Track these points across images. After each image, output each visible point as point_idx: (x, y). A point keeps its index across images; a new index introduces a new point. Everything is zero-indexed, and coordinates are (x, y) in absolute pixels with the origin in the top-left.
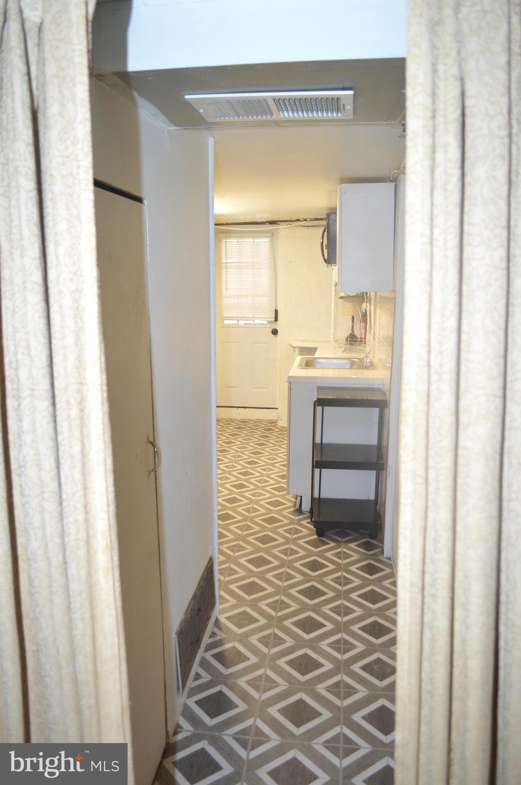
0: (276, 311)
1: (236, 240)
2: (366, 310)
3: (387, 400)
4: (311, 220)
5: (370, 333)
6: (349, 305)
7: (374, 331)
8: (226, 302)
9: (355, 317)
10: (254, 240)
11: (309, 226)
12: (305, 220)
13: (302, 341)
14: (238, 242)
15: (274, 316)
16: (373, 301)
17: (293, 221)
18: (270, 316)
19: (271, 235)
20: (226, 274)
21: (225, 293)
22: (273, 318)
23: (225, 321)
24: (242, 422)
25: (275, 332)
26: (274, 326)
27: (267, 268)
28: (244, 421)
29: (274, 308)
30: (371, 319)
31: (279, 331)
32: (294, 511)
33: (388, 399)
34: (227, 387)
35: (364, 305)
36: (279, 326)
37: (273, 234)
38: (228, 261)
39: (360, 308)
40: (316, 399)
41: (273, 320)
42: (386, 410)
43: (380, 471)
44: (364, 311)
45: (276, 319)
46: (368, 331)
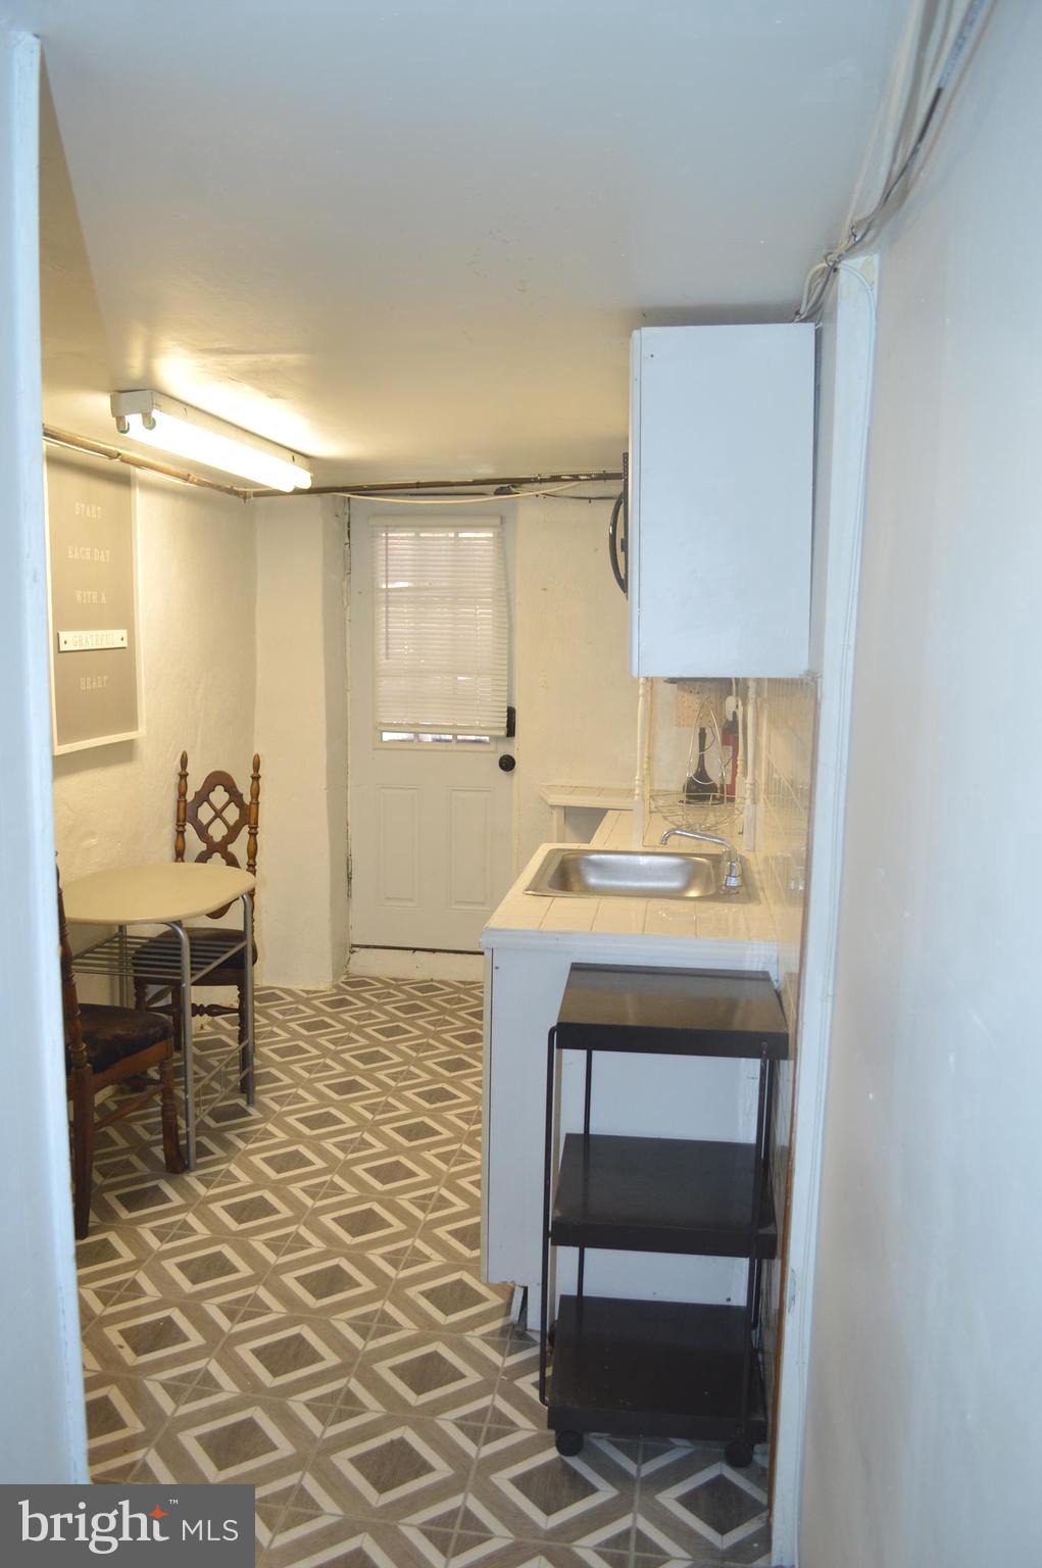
0: (511, 712)
1: (413, 534)
2: (735, 714)
3: (787, 1035)
4: (591, 478)
5: (745, 774)
6: (692, 701)
7: (754, 779)
8: (385, 686)
9: (708, 731)
10: (457, 534)
11: (590, 499)
12: (575, 478)
13: (574, 789)
14: (417, 537)
15: (505, 725)
16: (751, 694)
17: (543, 481)
18: (497, 725)
19: (497, 521)
20: (387, 617)
21: (382, 661)
22: (501, 728)
23: (384, 734)
24: (421, 990)
25: (507, 764)
26: (504, 750)
27: (488, 604)
28: (427, 987)
29: (505, 705)
30: (749, 738)
31: (516, 760)
32: (503, 1331)
33: (791, 1032)
34: (388, 899)
35: (731, 703)
36: (518, 749)
37: (502, 523)
38: (390, 586)
39: (720, 710)
40: (554, 1024)
41: (503, 733)
42: (785, 1067)
43: (765, 1261)
44: (730, 718)
45: (511, 731)
46: (739, 770)
